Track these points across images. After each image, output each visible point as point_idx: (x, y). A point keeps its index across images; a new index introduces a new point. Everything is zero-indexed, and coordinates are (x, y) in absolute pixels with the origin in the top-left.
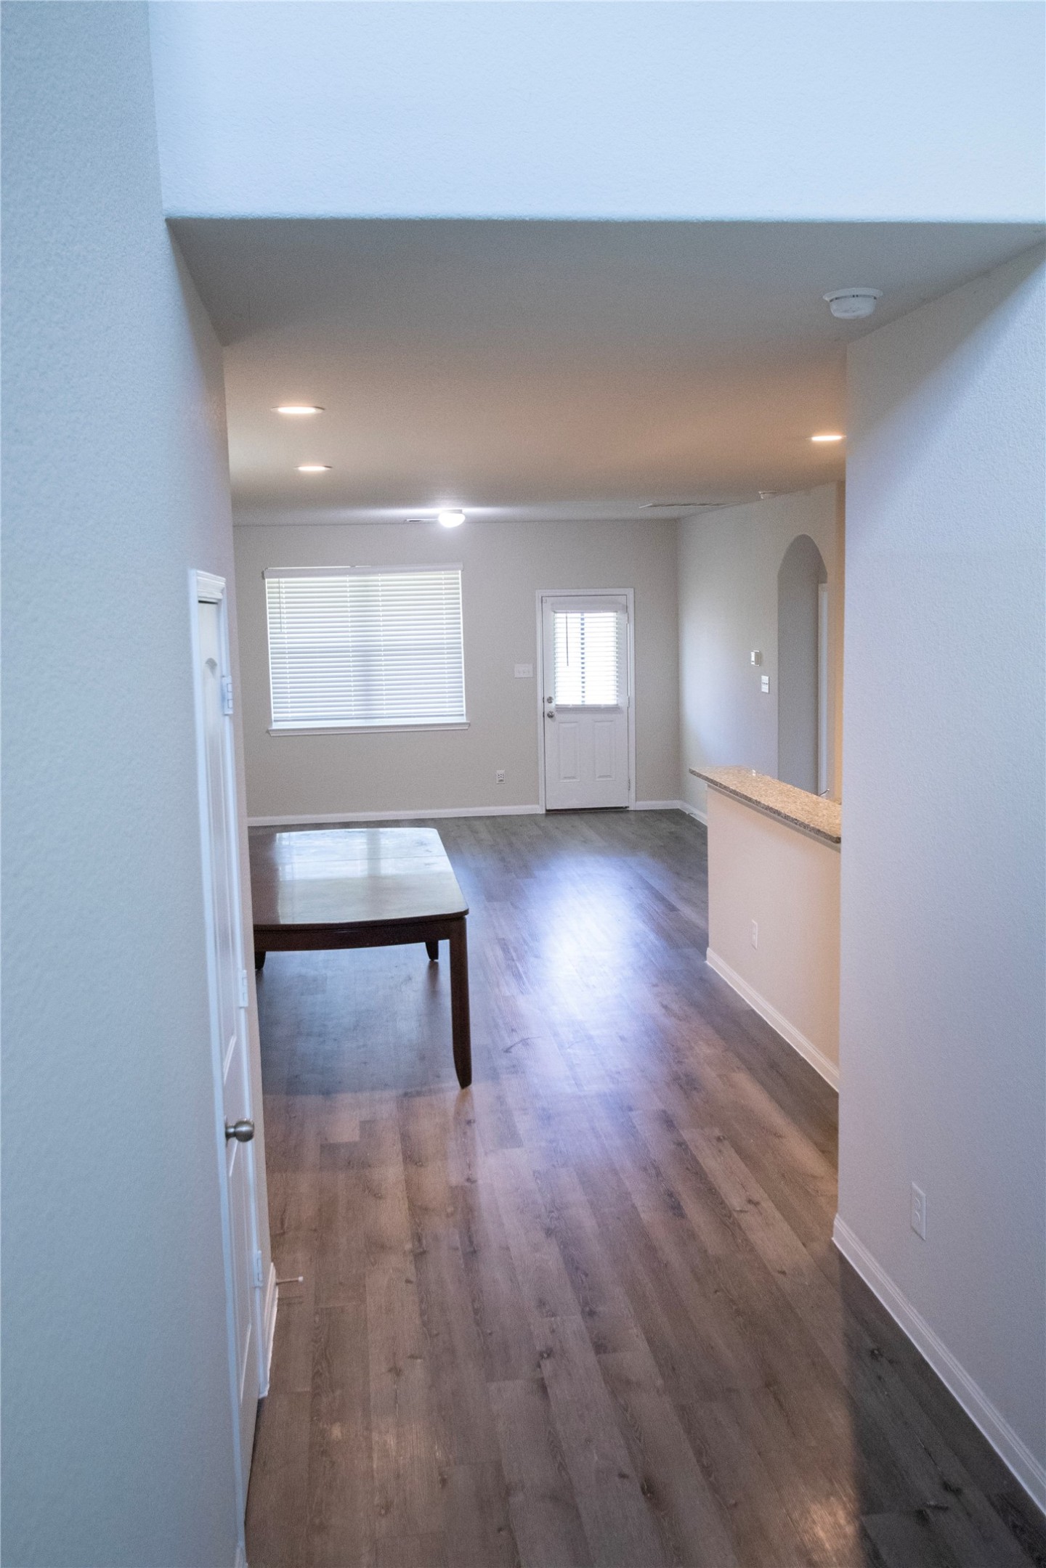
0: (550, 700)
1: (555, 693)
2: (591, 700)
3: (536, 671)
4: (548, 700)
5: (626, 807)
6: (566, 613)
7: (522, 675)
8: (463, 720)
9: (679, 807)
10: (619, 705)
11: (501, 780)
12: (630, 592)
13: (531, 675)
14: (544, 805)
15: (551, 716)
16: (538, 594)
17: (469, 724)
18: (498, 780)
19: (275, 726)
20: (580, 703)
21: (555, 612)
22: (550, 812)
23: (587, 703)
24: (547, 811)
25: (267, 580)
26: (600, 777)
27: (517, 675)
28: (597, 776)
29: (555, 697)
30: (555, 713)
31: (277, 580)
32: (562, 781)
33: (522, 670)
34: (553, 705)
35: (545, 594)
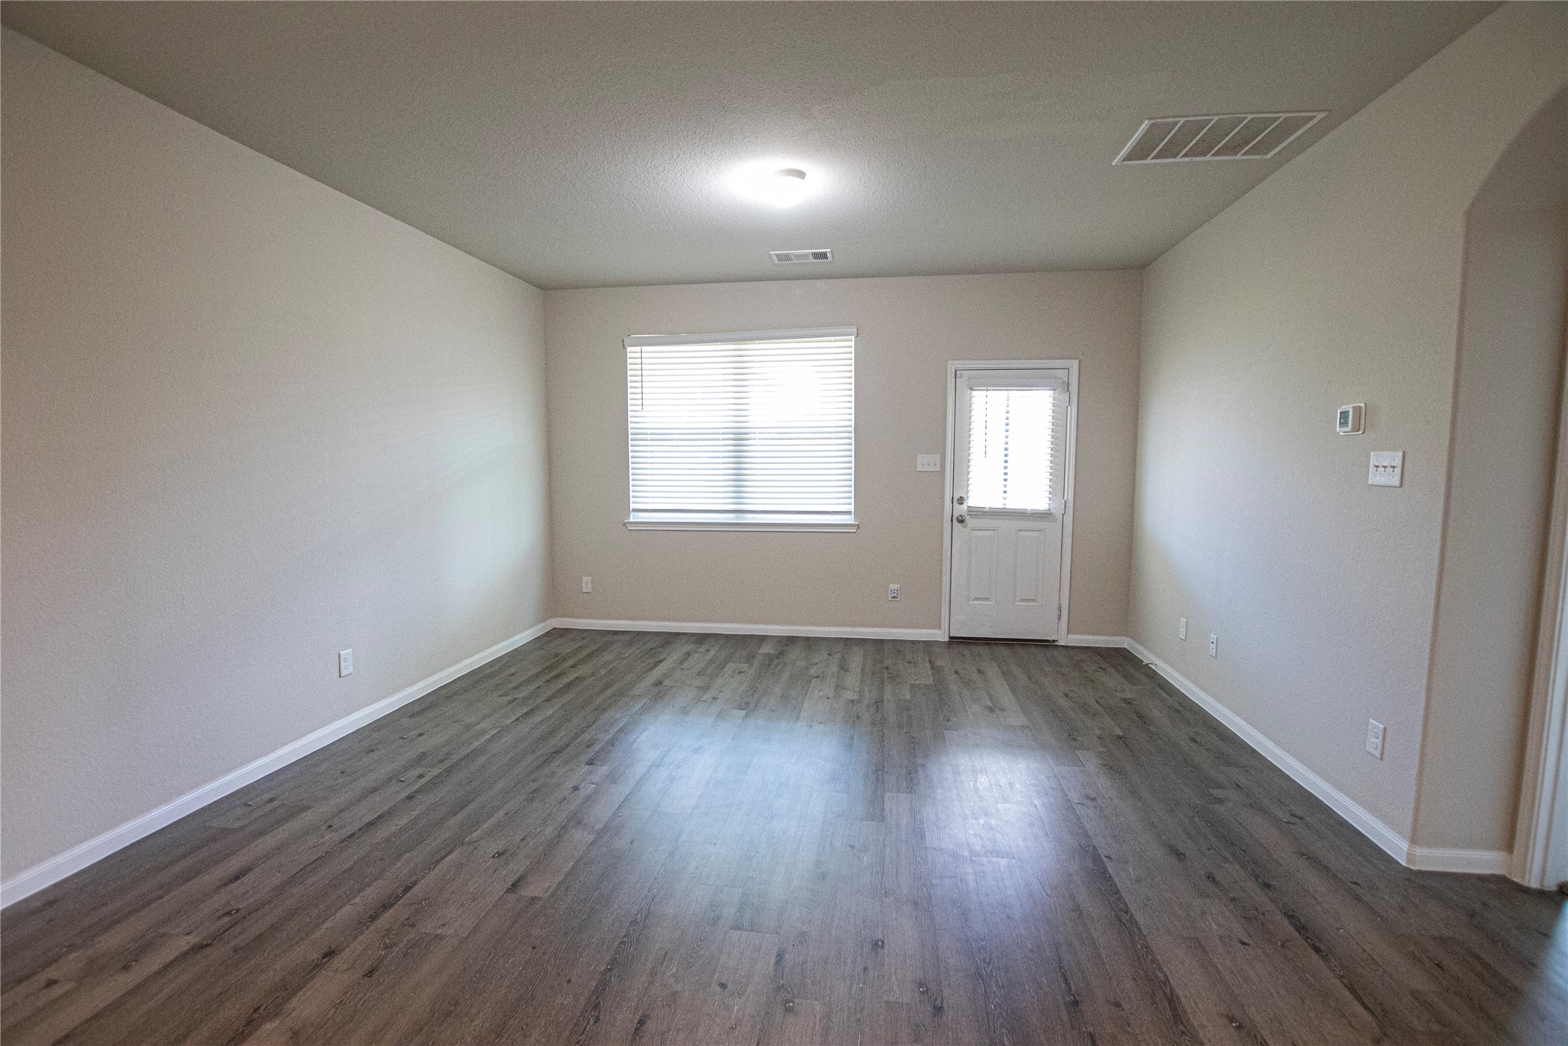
0: (961, 501)
1: (968, 492)
2: (1014, 503)
3: (944, 464)
4: (958, 500)
5: (1054, 641)
6: (987, 390)
7: (927, 468)
8: (849, 519)
9: (1126, 647)
10: (1052, 510)
11: (894, 597)
12: (1074, 365)
13: (938, 468)
14: (947, 630)
15: (961, 521)
16: (952, 366)
17: (858, 527)
18: (890, 596)
19: (633, 518)
20: (1000, 506)
21: (971, 389)
22: (954, 640)
23: (1008, 506)
24: (950, 638)
25: (629, 349)
26: (1022, 600)
27: (920, 468)
28: (1018, 599)
29: (968, 498)
30: (968, 519)
31: (638, 349)
32: (971, 602)
33: (926, 462)
34: (964, 507)
35: (961, 366)
